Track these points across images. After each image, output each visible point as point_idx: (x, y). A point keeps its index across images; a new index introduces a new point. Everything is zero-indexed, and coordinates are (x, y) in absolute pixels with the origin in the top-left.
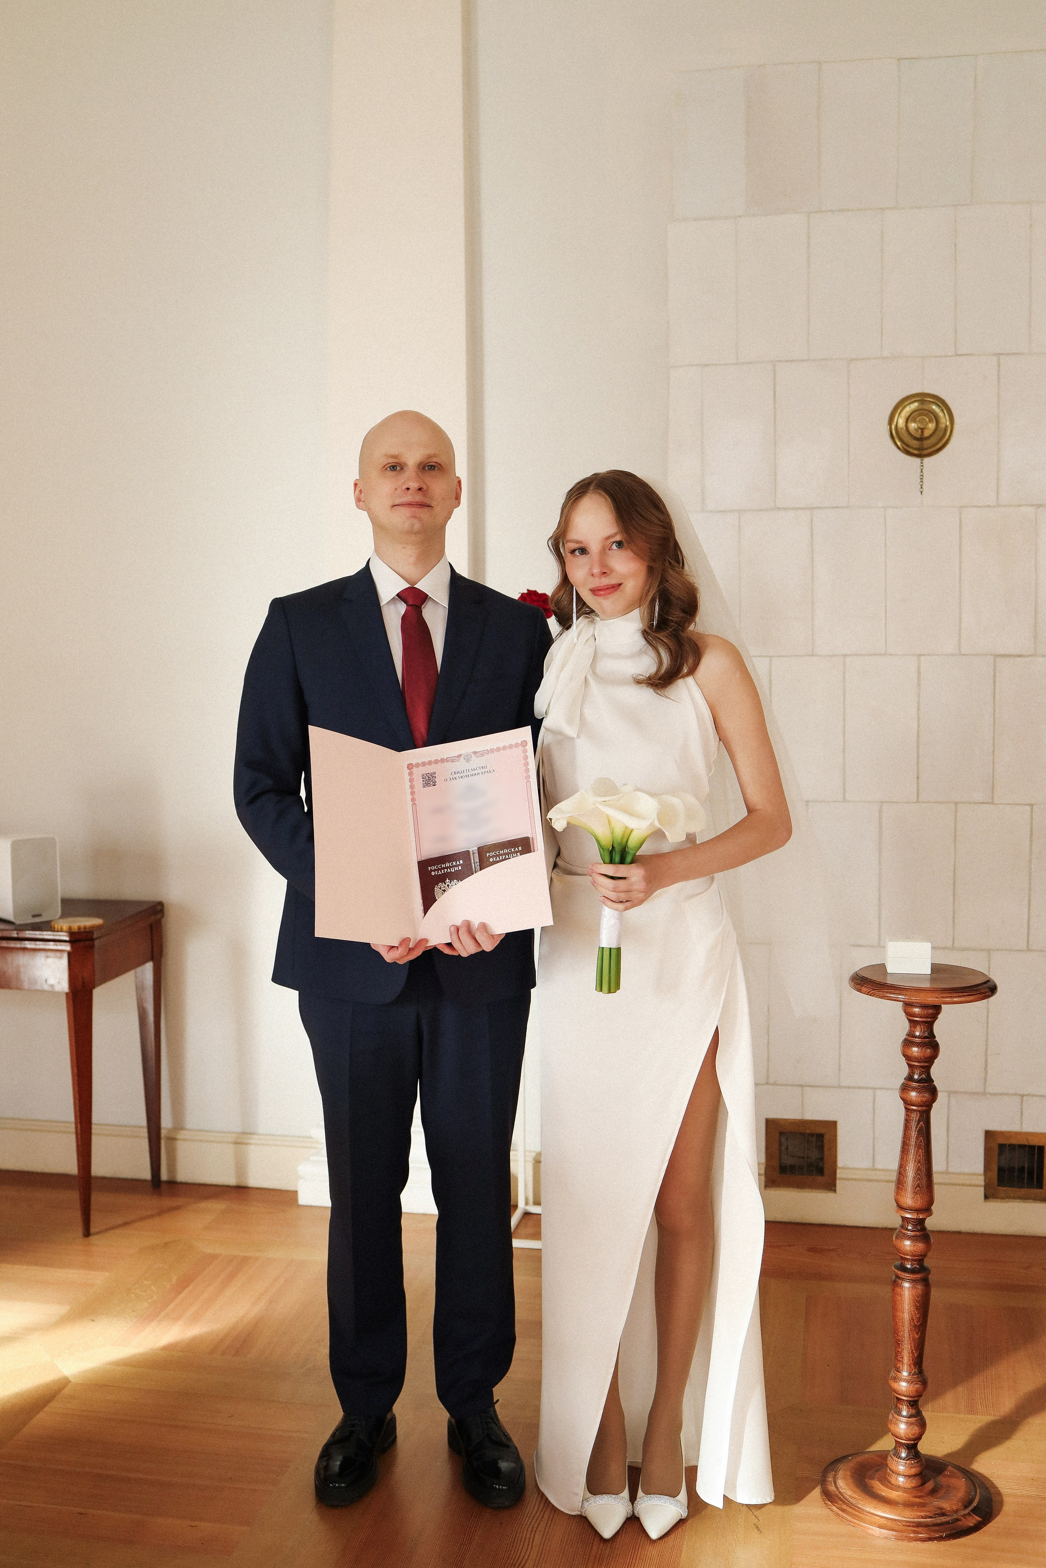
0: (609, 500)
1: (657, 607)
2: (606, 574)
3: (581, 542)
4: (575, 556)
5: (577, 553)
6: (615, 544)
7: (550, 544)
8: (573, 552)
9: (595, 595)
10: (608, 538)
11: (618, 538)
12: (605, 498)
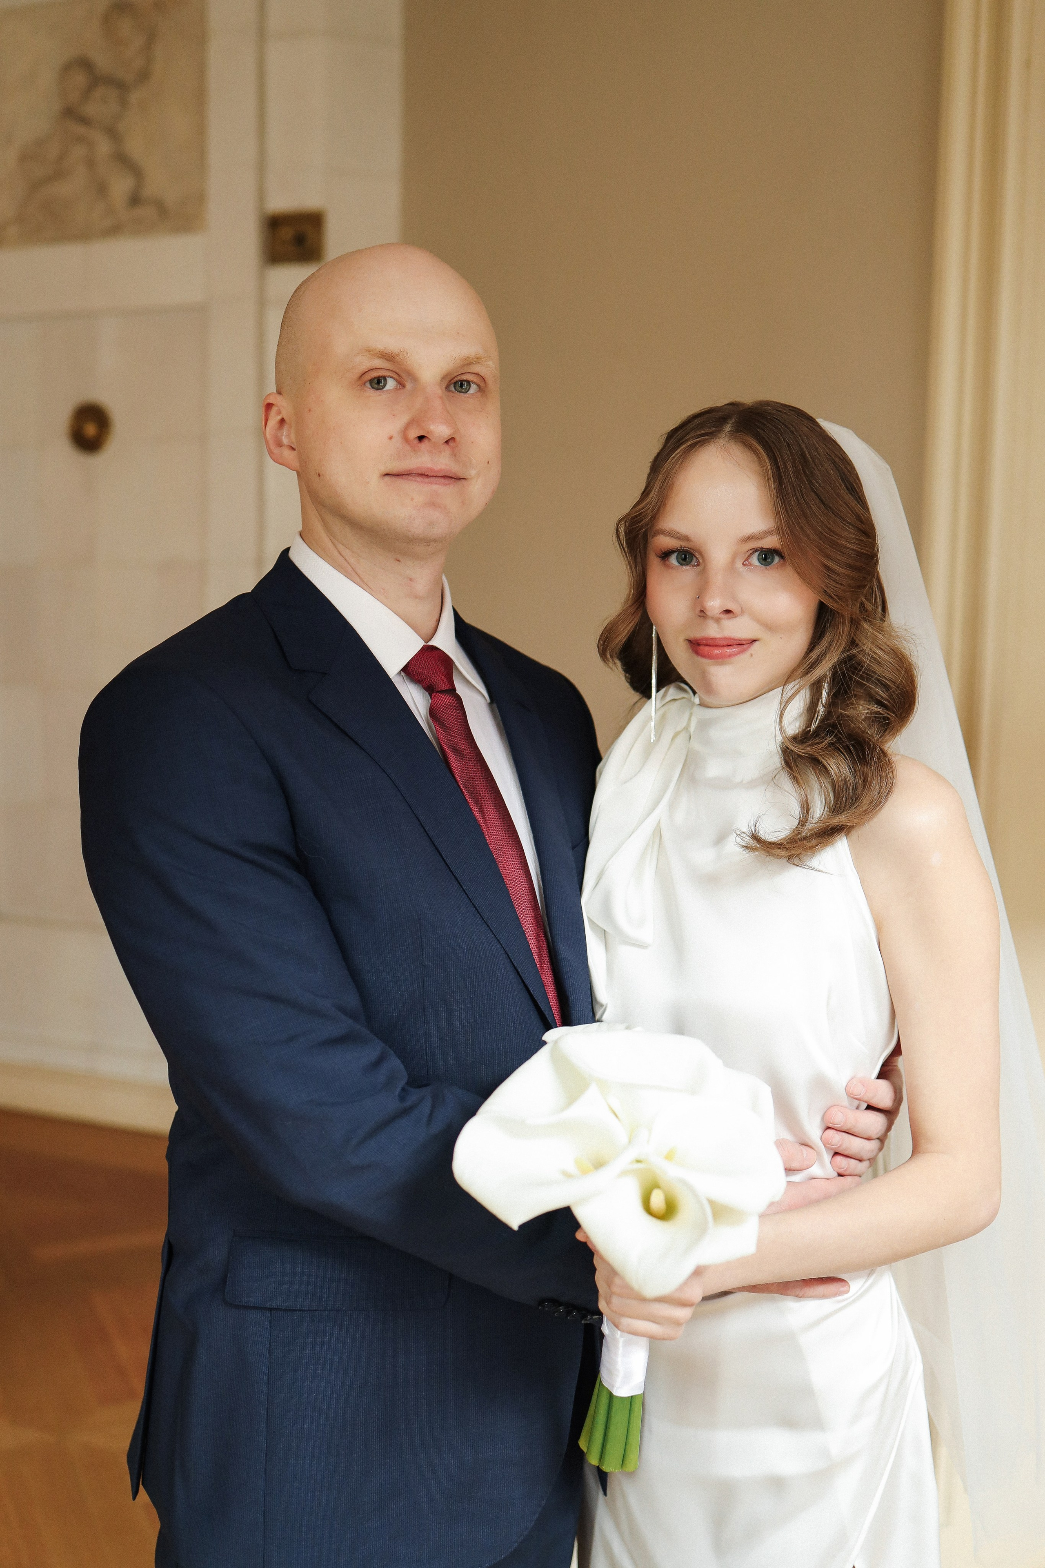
0: (768, 464)
1: (824, 694)
2: (730, 615)
3: (686, 539)
4: (668, 567)
5: (673, 560)
6: (757, 554)
7: (622, 529)
8: (665, 555)
9: (697, 653)
10: (750, 538)
11: (772, 542)
12: (759, 459)
